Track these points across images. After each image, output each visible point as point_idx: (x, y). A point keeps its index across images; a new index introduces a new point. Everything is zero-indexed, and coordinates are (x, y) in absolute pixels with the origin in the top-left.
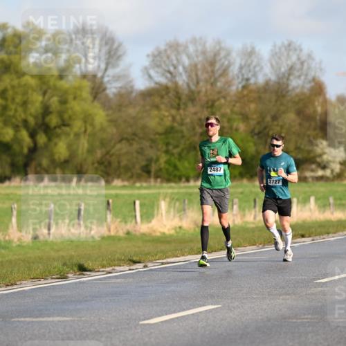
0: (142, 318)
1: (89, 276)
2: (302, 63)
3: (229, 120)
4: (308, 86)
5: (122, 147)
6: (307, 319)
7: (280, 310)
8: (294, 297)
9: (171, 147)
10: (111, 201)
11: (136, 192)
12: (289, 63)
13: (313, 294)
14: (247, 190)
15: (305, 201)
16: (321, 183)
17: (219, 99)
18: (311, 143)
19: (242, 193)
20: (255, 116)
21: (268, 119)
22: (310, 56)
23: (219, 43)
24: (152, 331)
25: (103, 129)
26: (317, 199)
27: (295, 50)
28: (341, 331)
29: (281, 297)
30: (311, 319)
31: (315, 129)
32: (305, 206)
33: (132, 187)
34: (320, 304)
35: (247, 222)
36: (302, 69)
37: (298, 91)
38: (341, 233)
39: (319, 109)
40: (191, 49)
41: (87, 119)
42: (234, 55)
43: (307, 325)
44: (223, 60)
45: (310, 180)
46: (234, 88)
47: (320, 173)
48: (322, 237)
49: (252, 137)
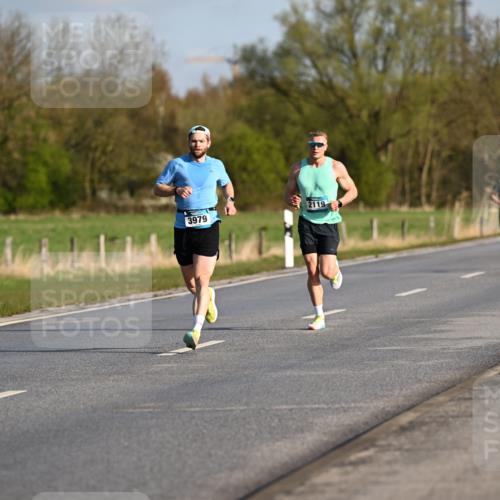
3: (34, 127)
6: (149, 407)
7: (111, 396)
8: (129, 377)
13: (156, 372)
14: (60, 227)
15: (142, 241)
17: (19, 97)
18: (150, 158)
19: (53, 230)
20: (70, 121)
21: (90, 124)
23: (18, 17)
26: (159, 238)
28: (197, 425)
29: (112, 378)
30: (154, 408)
31: (155, 139)
32: (142, 247)
34: (166, 387)
39: (162, 110)
43: (149, 415)
44: (24, 42)
45: (150, 211)
47: (163, 201)
48: (168, 291)
49: (68, 150)
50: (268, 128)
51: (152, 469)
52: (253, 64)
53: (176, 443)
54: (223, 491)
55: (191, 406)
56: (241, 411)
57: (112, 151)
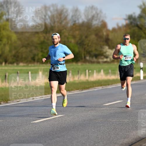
0: (32, 120)
1: (10, 103)
2: (98, 14)
3: (68, 38)
4: (100, 24)
5: (23, 50)
6: (100, 120)
7: (89, 117)
8: (95, 111)
9: (43, 49)
10: (19, 72)
11: (29, 68)
12: (92, 14)
13: (102, 110)
14: (75, 67)
15: (99, 71)
16: (106, 64)
17: (63, 30)
18: (101, 47)
19: (73, 68)
20: (78, 36)
21: (84, 37)
22: (101, 11)
23: (63, 6)
24: (36, 126)
25: (15, 42)
26: (104, 71)
27: (95, 9)
28: (114, 125)
29: (89, 112)
30: (102, 120)
31: (103, 42)
32: (99, 73)
33: (28, 66)
34: (105, 114)
35: (75, 81)
36: (97, 17)
37: (96, 26)
38: (114, 85)
39: (105, 33)
40: (52, 9)
41: (9, 38)
42: (69, 11)
43: (100, 122)
46: (69, 25)
47: (105, 60)
48: (106, 86)
49: (77, 45)
50: (136, 39)
51: (101, 138)
52: (132, 20)
53: (108, 131)
54: (122, 144)
55: (113, 120)
56: (127, 121)
57: (90, 46)
